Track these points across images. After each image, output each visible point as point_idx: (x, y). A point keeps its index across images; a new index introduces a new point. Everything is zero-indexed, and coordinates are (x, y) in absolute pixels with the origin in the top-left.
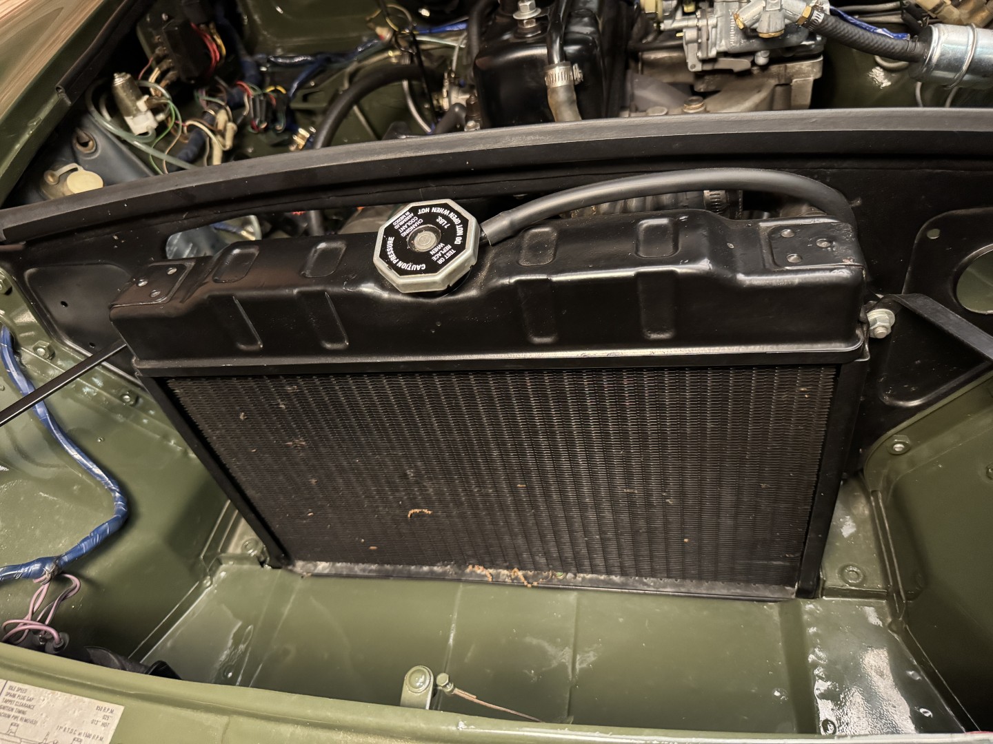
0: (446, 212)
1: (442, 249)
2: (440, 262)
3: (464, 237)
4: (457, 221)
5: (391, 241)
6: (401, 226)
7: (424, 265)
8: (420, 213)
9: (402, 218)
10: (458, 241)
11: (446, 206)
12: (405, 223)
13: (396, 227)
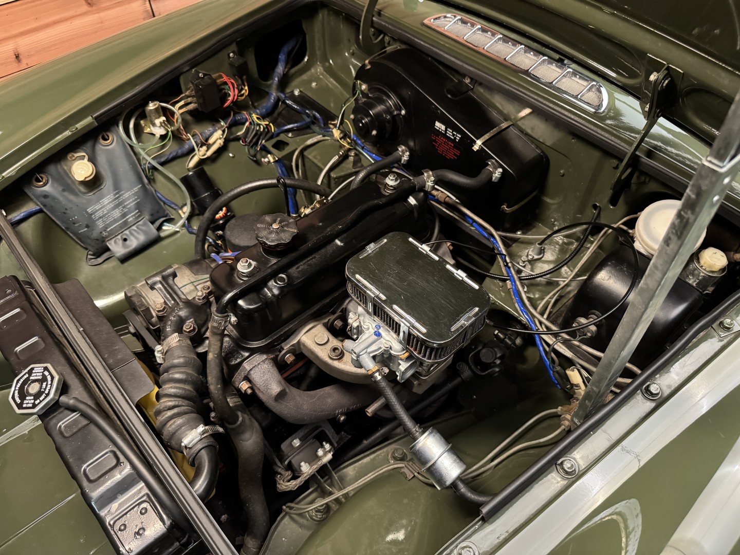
0: (49, 383)
1: (30, 400)
2: (24, 406)
3: (41, 402)
4: (47, 392)
5: (27, 375)
6: (35, 373)
7: (20, 401)
8: (44, 373)
9: (39, 368)
10: (37, 402)
11: (53, 378)
12: (38, 372)
13: (34, 371)
